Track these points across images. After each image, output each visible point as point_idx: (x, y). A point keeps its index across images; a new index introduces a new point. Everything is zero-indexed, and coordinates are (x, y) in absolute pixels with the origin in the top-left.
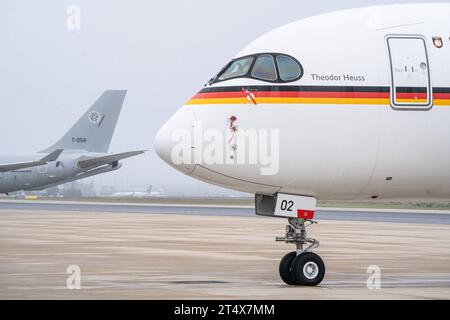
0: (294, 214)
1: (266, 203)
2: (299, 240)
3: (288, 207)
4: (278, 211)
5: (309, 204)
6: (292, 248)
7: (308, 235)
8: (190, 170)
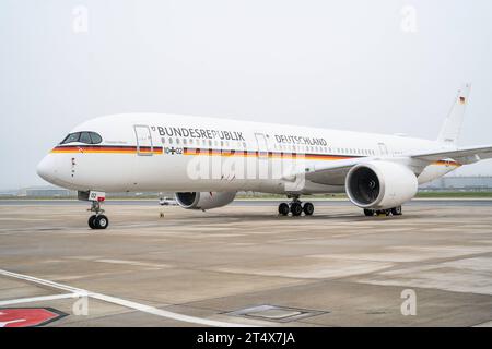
0: (96, 199)
1: (84, 195)
2: (97, 211)
3: (94, 196)
4: (90, 198)
5: (103, 195)
6: (94, 213)
7: (101, 208)
8: (45, 177)
